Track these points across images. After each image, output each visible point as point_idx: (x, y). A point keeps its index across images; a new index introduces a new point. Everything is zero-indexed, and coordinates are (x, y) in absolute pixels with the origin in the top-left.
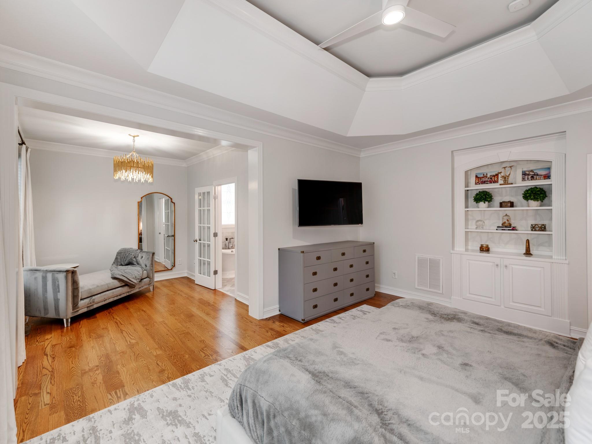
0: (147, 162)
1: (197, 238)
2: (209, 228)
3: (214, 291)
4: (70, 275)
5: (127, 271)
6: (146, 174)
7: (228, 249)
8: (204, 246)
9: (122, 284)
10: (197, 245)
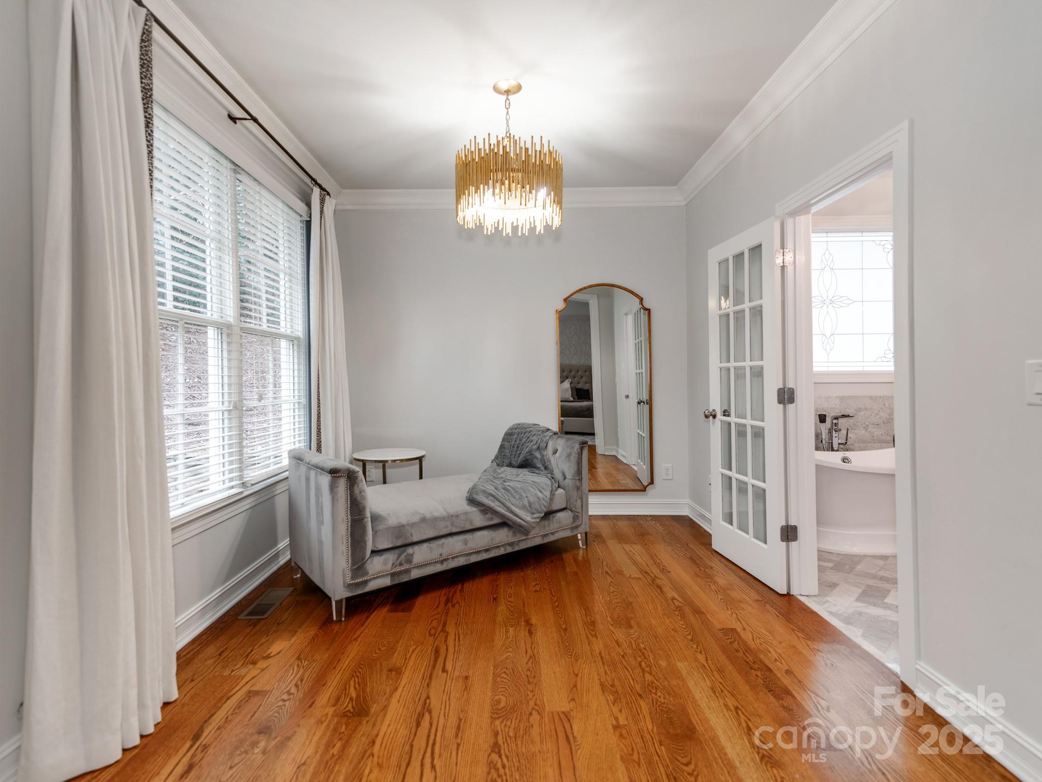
0: (536, 151)
1: (716, 405)
2: (758, 373)
3: (786, 598)
4: (342, 483)
5: (511, 484)
6: (534, 192)
7: (828, 450)
8: (742, 433)
9: (492, 519)
10: (715, 429)
